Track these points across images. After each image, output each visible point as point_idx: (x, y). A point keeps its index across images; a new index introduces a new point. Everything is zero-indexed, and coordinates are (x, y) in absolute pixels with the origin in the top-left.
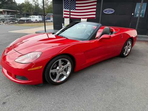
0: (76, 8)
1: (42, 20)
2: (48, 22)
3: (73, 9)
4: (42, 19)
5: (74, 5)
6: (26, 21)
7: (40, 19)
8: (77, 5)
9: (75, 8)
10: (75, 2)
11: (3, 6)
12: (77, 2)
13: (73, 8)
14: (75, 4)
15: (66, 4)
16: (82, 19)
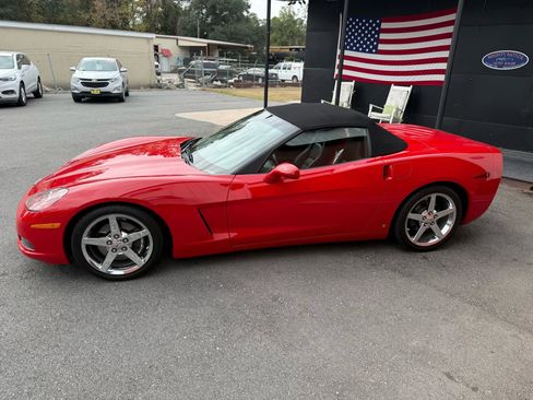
0: (381, 47)
3: (370, 52)
5: (373, 36)
6: (260, 81)
8: (383, 36)
9: (376, 47)
10: (379, 25)
11: (213, 30)
12: (384, 25)
13: (368, 47)
14: (378, 33)
16: (393, 87)
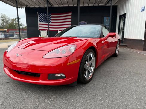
0: (52, 21)
1: (4, 37)
2: (11, 39)
4: (4, 35)
5: (49, 18)
7: (2, 36)
12: (52, 16)
15: (41, 17)
